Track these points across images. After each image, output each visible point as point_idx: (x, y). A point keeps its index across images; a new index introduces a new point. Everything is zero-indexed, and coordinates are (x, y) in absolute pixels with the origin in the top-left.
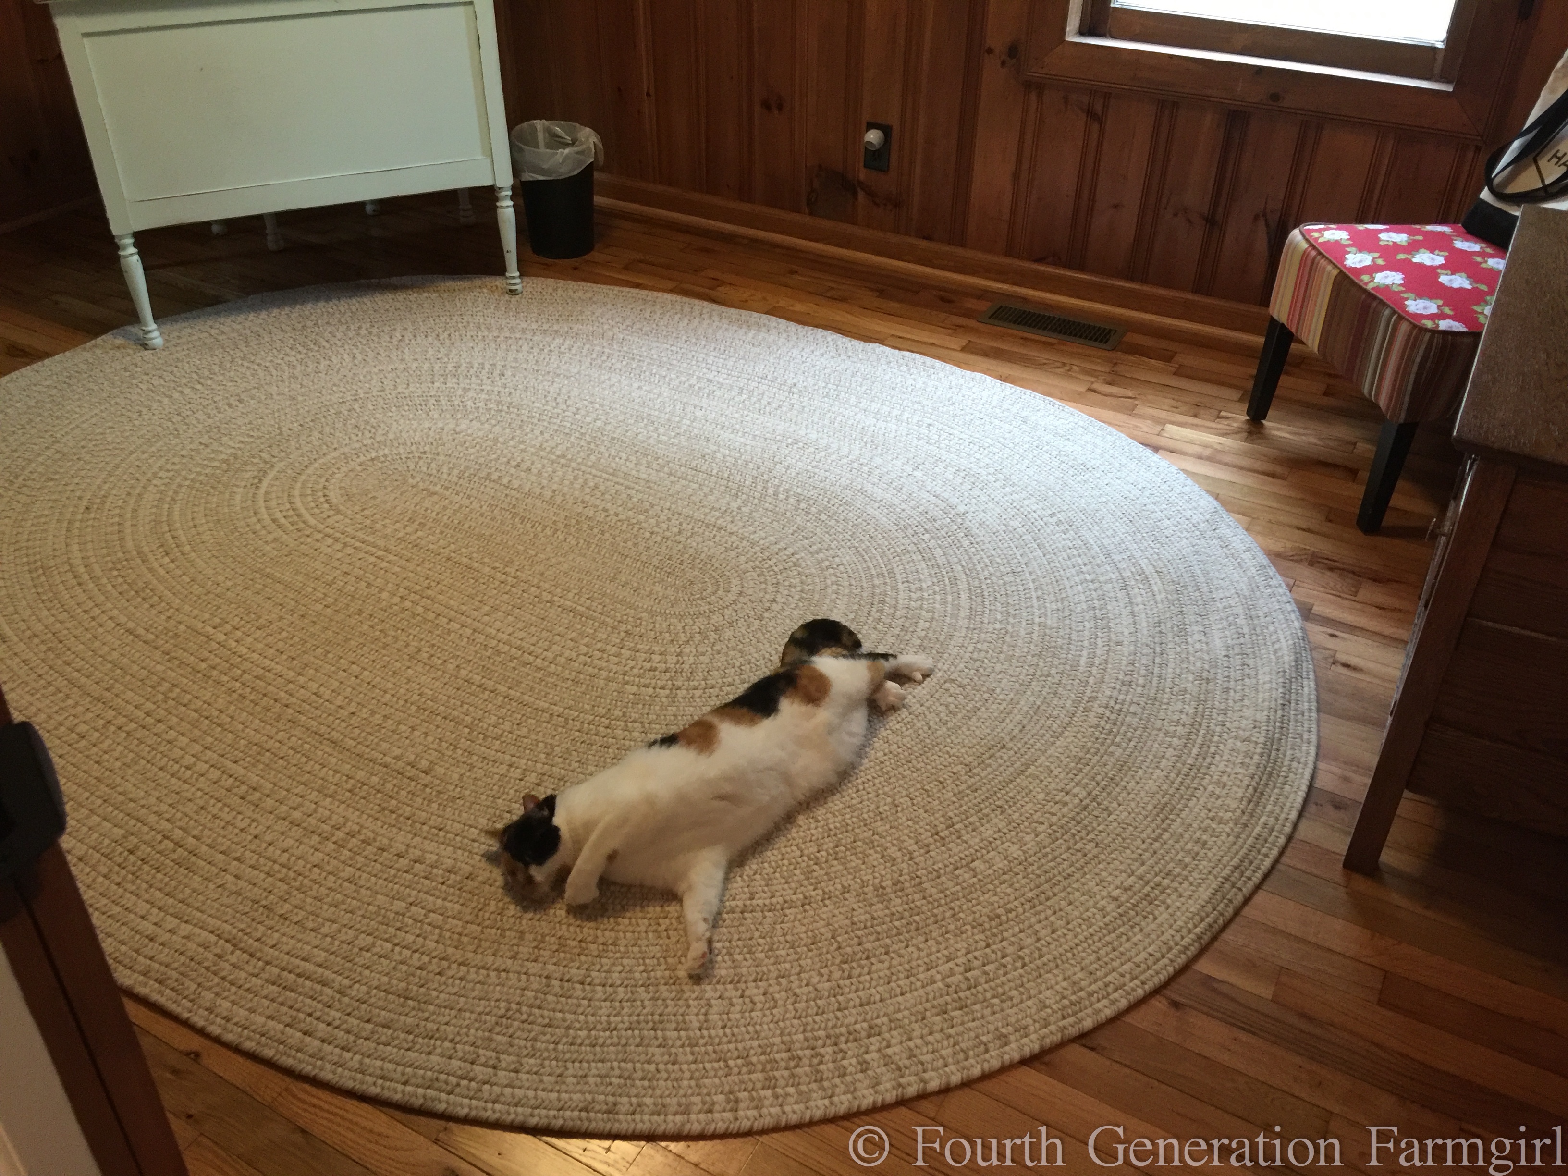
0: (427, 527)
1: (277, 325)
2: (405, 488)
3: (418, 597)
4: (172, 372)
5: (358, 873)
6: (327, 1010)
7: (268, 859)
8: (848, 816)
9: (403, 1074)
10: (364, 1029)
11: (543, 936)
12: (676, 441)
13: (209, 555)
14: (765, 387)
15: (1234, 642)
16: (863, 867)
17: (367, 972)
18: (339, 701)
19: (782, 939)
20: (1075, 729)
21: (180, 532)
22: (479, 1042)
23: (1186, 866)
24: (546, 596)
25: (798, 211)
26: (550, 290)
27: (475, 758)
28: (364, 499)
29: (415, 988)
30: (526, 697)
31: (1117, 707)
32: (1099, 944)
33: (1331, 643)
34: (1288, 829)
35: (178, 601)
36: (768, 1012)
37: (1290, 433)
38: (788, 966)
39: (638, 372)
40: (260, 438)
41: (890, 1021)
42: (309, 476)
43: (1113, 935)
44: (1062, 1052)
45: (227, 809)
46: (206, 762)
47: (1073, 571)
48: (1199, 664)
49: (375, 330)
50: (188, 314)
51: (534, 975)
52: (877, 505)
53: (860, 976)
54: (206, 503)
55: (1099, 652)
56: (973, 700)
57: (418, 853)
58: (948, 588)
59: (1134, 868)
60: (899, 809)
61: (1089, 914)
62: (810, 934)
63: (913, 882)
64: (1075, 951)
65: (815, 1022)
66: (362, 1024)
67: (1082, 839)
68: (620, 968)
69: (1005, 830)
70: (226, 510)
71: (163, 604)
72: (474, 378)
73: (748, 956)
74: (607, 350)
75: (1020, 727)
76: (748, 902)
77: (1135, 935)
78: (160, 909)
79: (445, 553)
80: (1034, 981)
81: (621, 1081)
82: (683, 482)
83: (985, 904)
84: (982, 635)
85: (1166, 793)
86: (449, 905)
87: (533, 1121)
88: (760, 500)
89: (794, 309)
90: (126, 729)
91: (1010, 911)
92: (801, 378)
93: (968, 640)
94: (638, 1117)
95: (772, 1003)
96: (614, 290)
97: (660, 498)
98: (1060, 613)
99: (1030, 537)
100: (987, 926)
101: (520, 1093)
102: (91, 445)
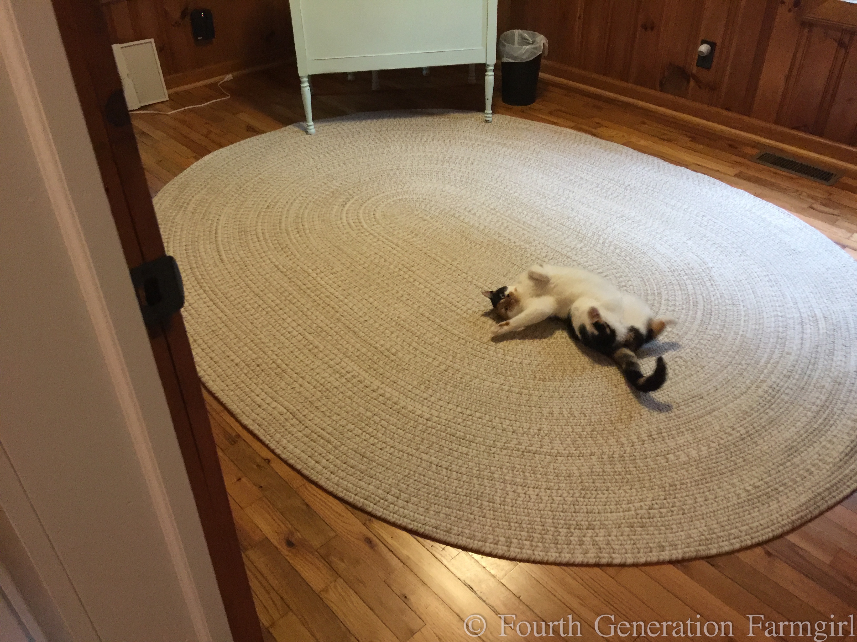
0: (419, 236)
1: (369, 128)
2: (412, 215)
3: (407, 270)
4: (316, 147)
5: (354, 395)
6: (328, 454)
7: (316, 380)
8: (603, 417)
9: (356, 490)
10: (342, 466)
11: (433, 443)
12: (555, 208)
13: (316, 236)
14: (612, 185)
16: (605, 444)
17: (349, 441)
18: (361, 314)
19: (552, 471)
20: (748, 396)
21: (306, 223)
22: (393, 485)
23: (796, 482)
24: (469, 279)
25: (653, 88)
26: (507, 122)
27: (418, 352)
28: (393, 218)
29: (369, 453)
30: (449, 327)
31: (778, 388)
32: (731, 513)
35: (299, 255)
36: (537, 504)
38: (552, 484)
39: (543, 169)
40: (350, 183)
41: (601, 524)
42: (369, 204)
43: (741, 510)
44: (695, 563)
45: (302, 354)
46: (297, 331)
47: (771, 309)
48: (836, 373)
50: (329, 119)
51: (425, 460)
52: (661, 256)
53: (590, 498)
54: (320, 211)
55: (774, 356)
56: (690, 369)
57: (382, 392)
58: (691, 308)
59: (763, 477)
60: (632, 419)
62: (568, 471)
63: (631, 458)
64: (716, 513)
65: (560, 515)
66: (342, 464)
68: (466, 466)
69: (691, 442)
70: (328, 215)
71: (292, 256)
72: (457, 164)
73: (532, 475)
74: (529, 157)
75: (715, 389)
76: (538, 449)
77: (754, 512)
78: (266, 393)
79: (425, 250)
80: (688, 523)
81: (456, 519)
82: (554, 230)
83: (669, 477)
84: (705, 336)
85: (795, 440)
86: (391, 418)
87: (410, 527)
88: (594, 245)
89: (639, 143)
90: (267, 310)
91: (683, 484)
92: (634, 182)
93: (696, 337)
94: (460, 537)
95: (540, 501)
96: (540, 125)
97: (540, 237)
98: (756, 331)
99: (749, 286)
100: (667, 489)
101: (406, 512)
102: (275, 177)
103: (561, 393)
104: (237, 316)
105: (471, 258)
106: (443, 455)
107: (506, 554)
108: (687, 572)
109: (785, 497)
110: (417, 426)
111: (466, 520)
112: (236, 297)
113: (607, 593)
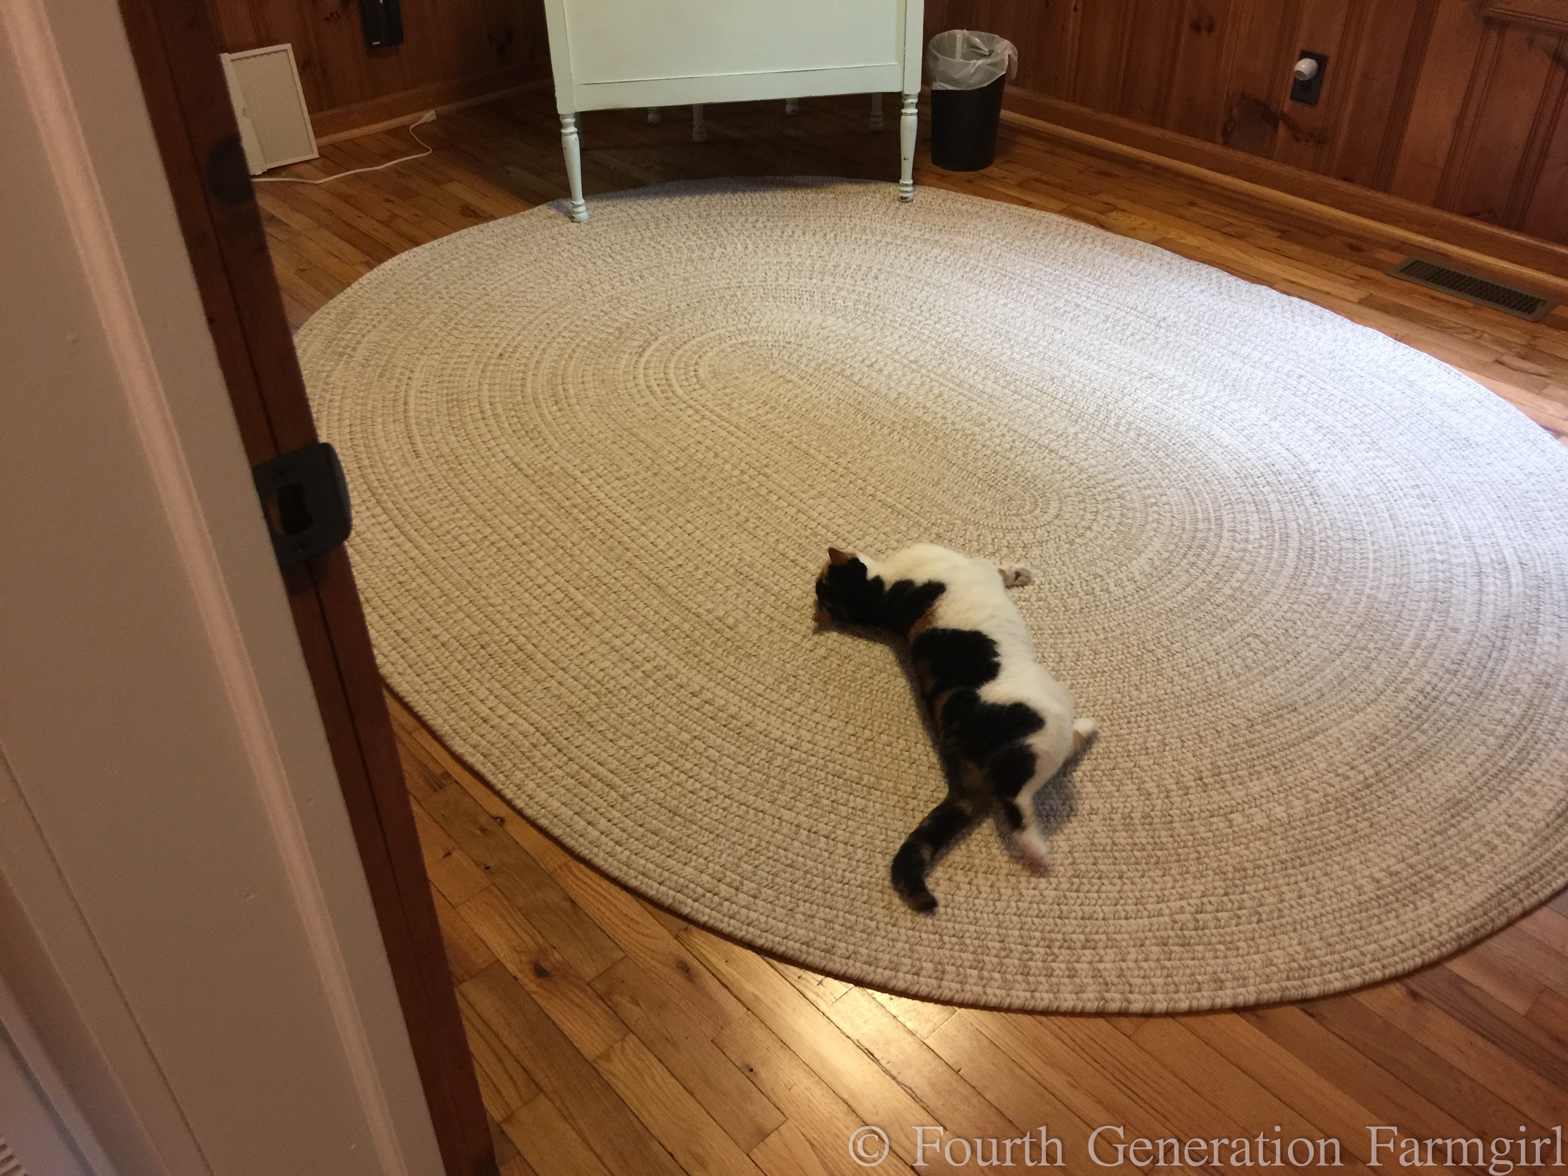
0: (777, 411)
1: (686, 211)
2: (765, 373)
3: (756, 473)
4: (590, 245)
5: (657, 702)
6: (610, 809)
7: (587, 673)
9: (660, 875)
10: (636, 831)
11: (802, 789)
12: (1028, 361)
13: (589, 409)
16: (1117, 794)
17: (648, 785)
18: (670, 553)
20: (1380, 707)
21: (570, 386)
22: (729, 865)
23: (1467, 865)
24: (870, 490)
25: (1212, 140)
26: (940, 201)
27: (775, 623)
28: (730, 378)
29: (684, 808)
31: (1434, 693)
32: (1346, 920)
35: (557, 445)
36: (991, 903)
39: (1007, 288)
40: (651, 311)
41: (1108, 939)
42: (686, 351)
43: (1364, 915)
44: (1281, 1011)
45: (563, 627)
46: (554, 585)
48: (1541, 667)
49: (770, 224)
50: (613, 194)
51: (787, 821)
53: (1088, 892)
54: (596, 364)
55: (1428, 635)
56: (1274, 658)
57: (710, 695)
58: (1277, 544)
59: (1406, 855)
60: (1167, 748)
61: (1344, 889)
63: (1164, 819)
64: (1318, 920)
65: (1033, 923)
66: (635, 827)
68: (863, 832)
69: (1275, 791)
70: (611, 372)
71: (546, 446)
72: (849, 278)
73: (984, 850)
74: (981, 265)
75: (1319, 694)
77: (1389, 919)
78: (496, 697)
79: (788, 436)
80: (1267, 938)
81: (844, 929)
82: (1026, 401)
83: (1234, 855)
84: (1302, 597)
85: (1465, 789)
86: (727, 745)
87: (760, 942)
88: (1099, 429)
89: (1183, 241)
90: (498, 545)
91: (1259, 867)
92: (1173, 313)
93: (1285, 598)
94: (851, 962)
95: (997, 896)
96: (1002, 206)
97: (999, 414)
98: (1396, 589)
99: (1383, 506)
100: (1230, 875)
101: (753, 915)
102: (513, 300)
104: (444, 555)
105: (874, 452)
107: (934, 992)
108: (1264, 1026)
109: (1443, 893)
110: (772, 758)
111: (861, 932)
112: (441, 519)
113: (1119, 1066)
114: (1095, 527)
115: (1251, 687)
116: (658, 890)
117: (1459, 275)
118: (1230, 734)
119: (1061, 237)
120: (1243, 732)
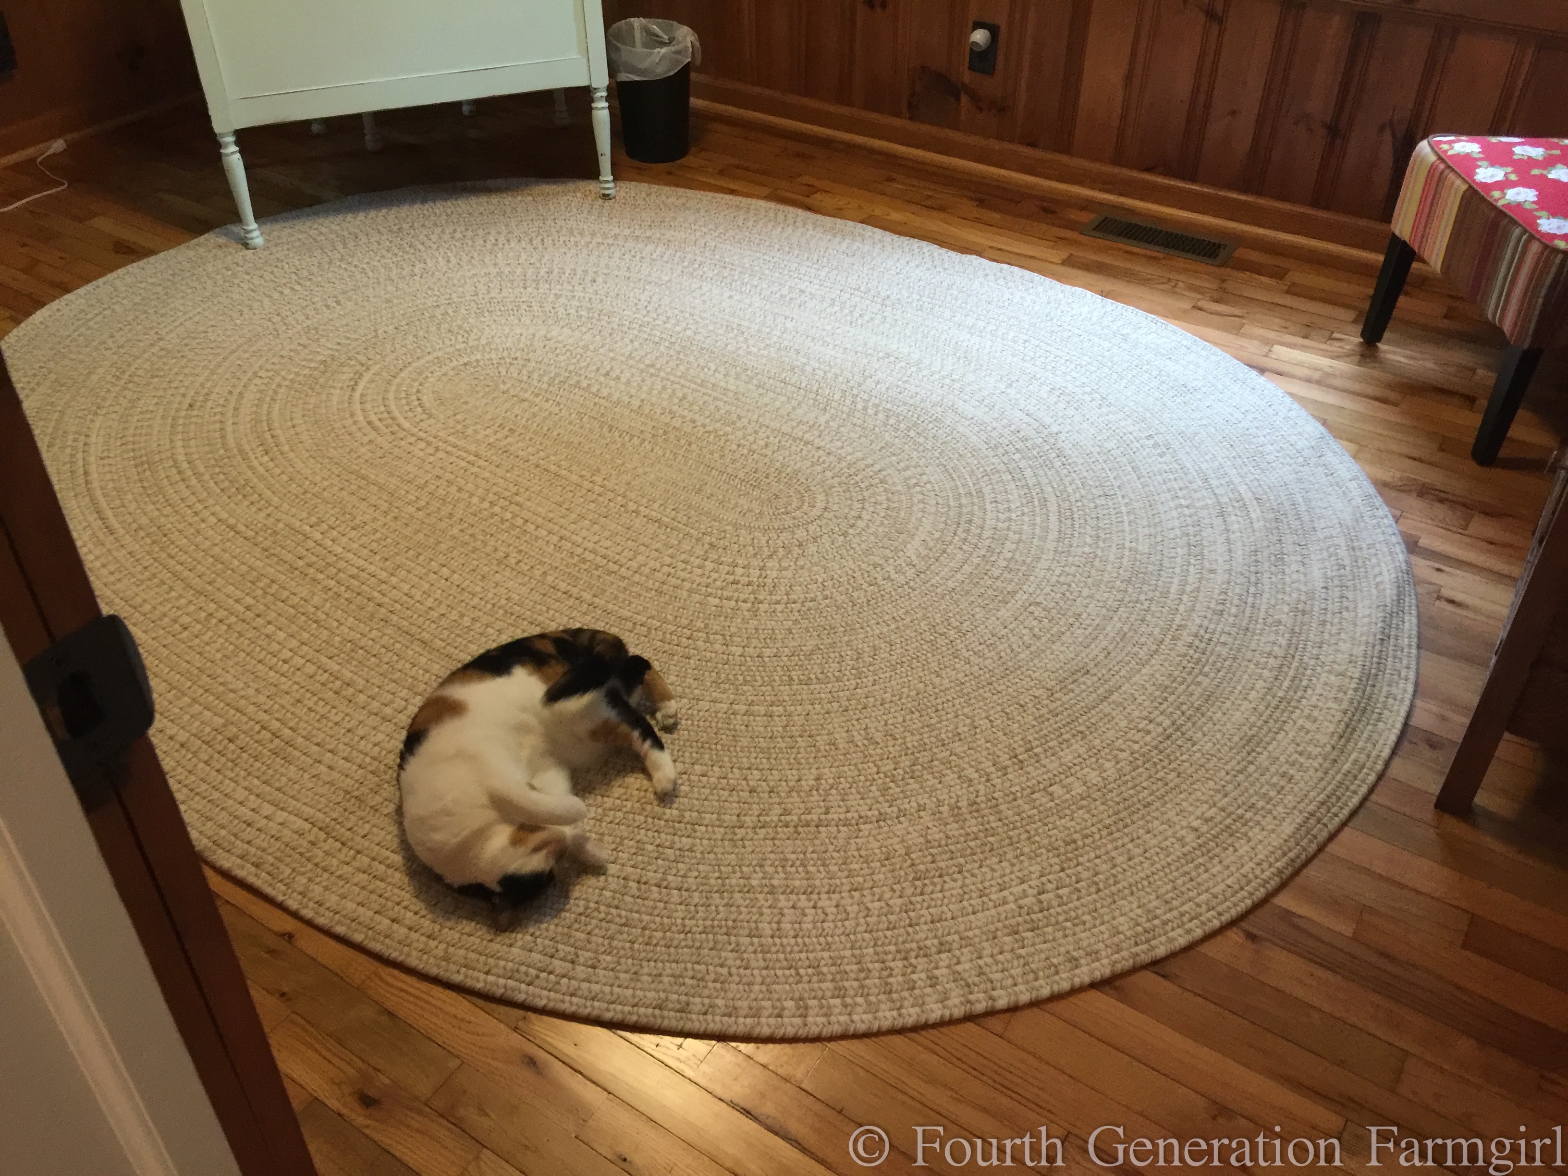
0: (517, 434)
1: (374, 226)
2: (496, 394)
3: (507, 503)
4: (272, 273)
7: (361, 752)
8: (925, 735)
9: (486, 964)
11: (622, 839)
12: (765, 352)
13: (307, 455)
14: (857, 299)
15: (1334, 573)
16: (939, 786)
18: (430, 602)
19: (856, 853)
20: (1162, 657)
21: (279, 431)
22: (559, 938)
23: (1271, 799)
24: (632, 506)
25: (898, 115)
26: (644, 195)
28: (457, 403)
30: (610, 606)
31: (1207, 636)
32: (1176, 874)
33: (1437, 578)
34: (1379, 766)
35: (276, 499)
36: (840, 924)
37: (1407, 357)
38: (861, 879)
39: (729, 280)
40: (357, 340)
41: (961, 939)
42: (403, 379)
43: (1191, 865)
44: (1134, 978)
45: (321, 703)
46: (302, 657)
47: (1168, 496)
48: (1295, 595)
49: (469, 234)
50: (288, 214)
51: (613, 876)
52: (968, 423)
53: (932, 893)
54: (305, 403)
55: (1191, 580)
56: (1058, 623)
58: (1037, 509)
59: (1216, 799)
60: (978, 730)
61: (1167, 843)
62: (884, 849)
63: (989, 804)
64: (1151, 879)
65: (886, 937)
67: (1164, 768)
68: (696, 874)
69: (1086, 756)
70: (324, 411)
71: (263, 502)
72: (565, 284)
73: (821, 869)
74: (699, 259)
75: (1106, 653)
76: (823, 817)
77: (1214, 866)
78: (257, 796)
79: (533, 459)
80: (1108, 906)
81: (694, 982)
82: (771, 395)
83: (1062, 828)
84: (1071, 559)
85: (1254, 725)
87: (608, 1016)
88: (848, 415)
89: (890, 218)
90: (227, 622)
91: (1087, 836)
92: (895, 290)
93: (1055, 563)
94: (709, 1017)
95: (844, 916)
96: (708, 196)
97: (748, 411)
98: (1153, 539)
99: (1124, 460)
100: (1062, 850)
101: (596, 988)
102: (194, 343)
103: (845, 703)
104: (165, 642)
106: (646, 859)
107: (800, 1032)
108: (1124, 998)
109: (1257, 830)
111: (715, 981)
112: (154, 602)
113: (997, 1068)
114: (865, 515)
115: (1043, 656)
116: (485, 981)
117: (1145, 228)
118: (1034, 706)
119: (772, 223)
120: (1045, 702)
